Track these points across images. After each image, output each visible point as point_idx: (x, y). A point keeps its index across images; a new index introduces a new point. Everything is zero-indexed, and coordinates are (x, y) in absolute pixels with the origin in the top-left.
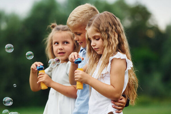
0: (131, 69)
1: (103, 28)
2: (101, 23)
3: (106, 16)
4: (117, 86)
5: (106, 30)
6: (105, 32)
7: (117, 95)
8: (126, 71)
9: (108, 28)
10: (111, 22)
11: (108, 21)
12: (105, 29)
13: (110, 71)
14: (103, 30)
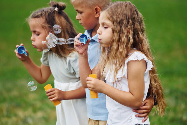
0: (151, 70)
1: (117, 18)
2: (117, 12)
3: (126, 7)
4: (136, 93)
5: (120, 22)
6: (118, 23)
7: (137, 104)
8: (145, 73)
9: (122, 20)
10: (129, 15)
11: (126, 12)
12: (119, 20)
13: (127, 75)
14: (116, 21)
